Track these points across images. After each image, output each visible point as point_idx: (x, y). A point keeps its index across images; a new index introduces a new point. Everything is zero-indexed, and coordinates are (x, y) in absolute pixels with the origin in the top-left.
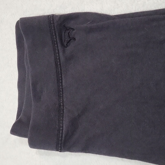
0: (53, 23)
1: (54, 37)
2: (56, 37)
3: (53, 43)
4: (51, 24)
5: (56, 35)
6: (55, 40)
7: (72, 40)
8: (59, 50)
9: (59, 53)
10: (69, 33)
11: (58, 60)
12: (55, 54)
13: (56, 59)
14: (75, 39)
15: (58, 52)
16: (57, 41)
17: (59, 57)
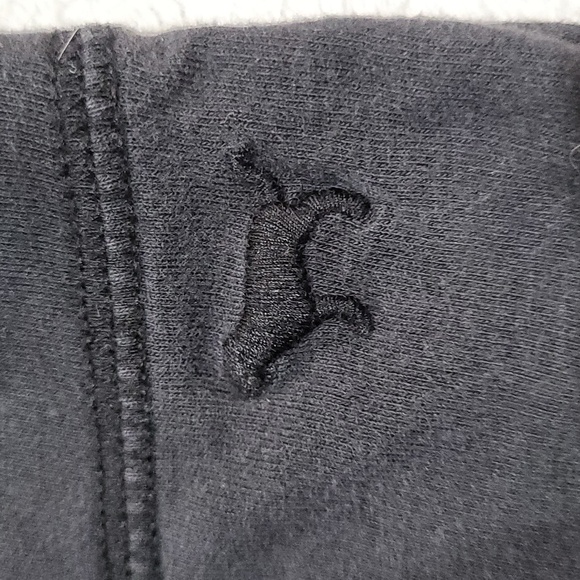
0: (114, 122)
1: (116, 277)
2: (137, 274)
3: (88, 347)
4: (84, 129)
5: (132, 254)
6: (121, 311)
7: (335, 328)
8: (150, 427)
9: (150, 459)
10: (306, 238)
11: (135, 537)
12: (109, 460)
13: (107, 518)
14: (362, 315)
15: (150, 441)
16: (141, 322)
17: (152, 505)
